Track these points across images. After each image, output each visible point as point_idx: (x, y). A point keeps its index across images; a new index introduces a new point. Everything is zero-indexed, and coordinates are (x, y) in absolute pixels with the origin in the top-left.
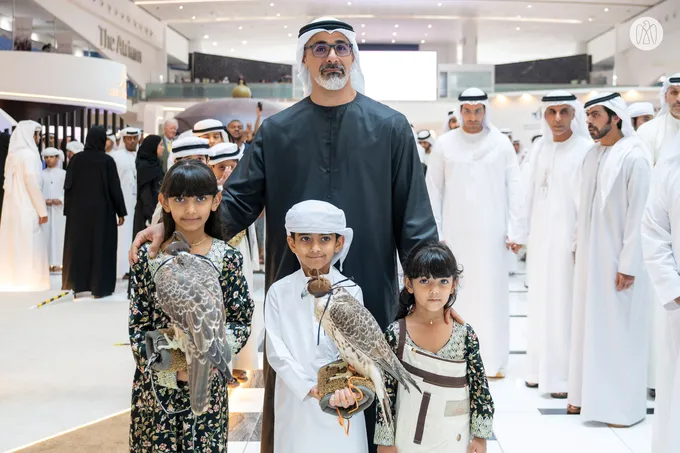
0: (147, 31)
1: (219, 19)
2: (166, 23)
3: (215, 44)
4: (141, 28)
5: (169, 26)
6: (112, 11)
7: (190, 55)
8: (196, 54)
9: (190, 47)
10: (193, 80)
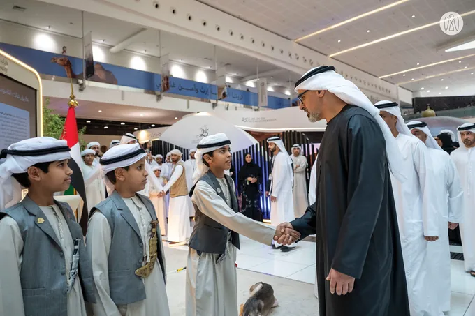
0: (387, 90)
1: (428, 77)
2: (398, 85)
3: (428, 91)
4: (383, 89)
5: (400, 86)
6: (367, 84)
7: (413, 100)
8: (416, 98)
9: (413, 95)
10: (415, 113)
